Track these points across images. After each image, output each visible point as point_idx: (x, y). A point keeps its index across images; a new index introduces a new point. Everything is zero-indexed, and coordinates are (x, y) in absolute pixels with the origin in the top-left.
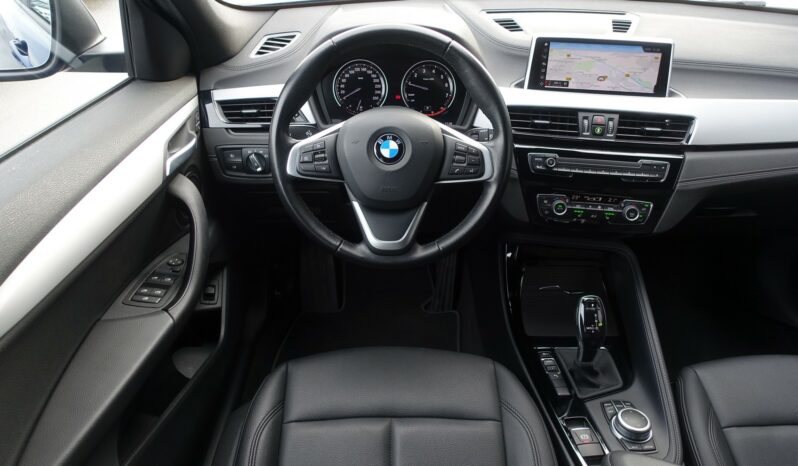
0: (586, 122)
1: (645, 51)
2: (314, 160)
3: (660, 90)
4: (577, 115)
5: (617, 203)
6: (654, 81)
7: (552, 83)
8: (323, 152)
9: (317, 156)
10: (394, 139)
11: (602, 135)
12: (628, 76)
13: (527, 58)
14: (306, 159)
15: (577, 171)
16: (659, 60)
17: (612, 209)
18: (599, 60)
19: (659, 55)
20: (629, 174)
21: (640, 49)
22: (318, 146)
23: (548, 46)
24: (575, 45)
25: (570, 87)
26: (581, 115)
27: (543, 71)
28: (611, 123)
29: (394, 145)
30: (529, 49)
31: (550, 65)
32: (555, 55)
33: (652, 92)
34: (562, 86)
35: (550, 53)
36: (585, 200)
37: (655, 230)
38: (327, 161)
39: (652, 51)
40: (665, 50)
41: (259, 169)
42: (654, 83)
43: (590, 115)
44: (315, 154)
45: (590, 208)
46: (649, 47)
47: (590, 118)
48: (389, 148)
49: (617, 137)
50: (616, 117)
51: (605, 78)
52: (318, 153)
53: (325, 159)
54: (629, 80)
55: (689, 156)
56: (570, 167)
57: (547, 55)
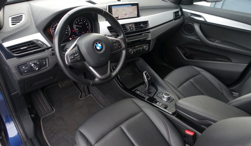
0: (128, 27)
3: (138, 16)
5: (142, 46)
8: (77, 54)
9: (75, 56)
10: (99, 43)
11: (132, 30)
14: (72, 57)
15: (132, 41)
16: (136, 8)
17: (141, 48)
18: (124, 10)
19: (136, 6)
20: (142, 38)
21: (130, 5)
22: (74, 52)
23: (111, 8)
25: (119, 18)
26: (126, 25)
28: (133, 26)
29: (100, 45)
31: (113, 13)
32: (114, 9)
33: (136, 16)
34: (117, 18)
35: (112, 9)
36: (135, 48)
37: (150, 51)
38: (79, 56)
40: (137, 5)
41: (37, 69)
42: (137, 14)
43: (128, 25)
45: (137, 49)
46: (133, 5)
48: (99, 46)
49: (136, 29)
50: (133, 24)
51: (126, 14)
52: (75, 55)
54: (131, 14)
55: (151, 30)
57: (112, 10)
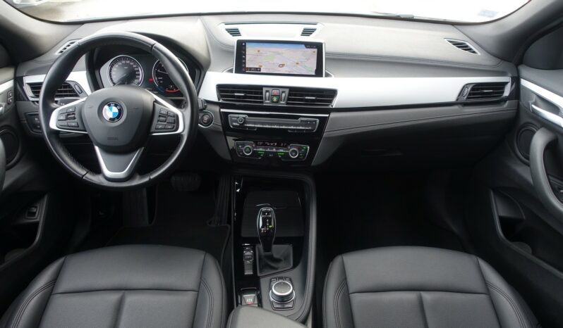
0: (268, 94)
1: (307, 47)
2: (67, 119)
3: (319, 73)
4: (262, 89)
5: (286, 146)
6: (314, 67)
7: (250, 69)
8: (74, 114)
10: (116, 106)
11: (277, 102)
12: (297, 64)
13: (233, 52)
14: (62, 118)
15: (259, 126)
16: (316, 53)
17: (282, 151)
18: (279, 54)
19: (316, 50)
20: (292, 127)
21: (303, 46)
22: (71, 110)
23: (245, 46)
24: (261, 44)
25: (262, 72)
26: (264, 89)
27: (244, 61)
28: (283, 95)
29: (115, 110)
31: (248, 57)
32: (250, 51)
33: (314, 74)
34: (257, 71)
35: (247, 50)
36: (266, 145)
37: (312, 164)
38: (76, 120)
39: (311, 48)
40: (319, 46)
42: (315, 68)
43: (270, 89)
44: (68, 115)
45: (268, 150)
46: (309, 45)
47: (270, 92)
49: (287, 104)
50: (287, 91)
51: (283, 65)
52: (70, 114)
53: (74, 118)
54: (298, 66)
55: (333, 115)
56: (255, 123)
57: (245, 51)
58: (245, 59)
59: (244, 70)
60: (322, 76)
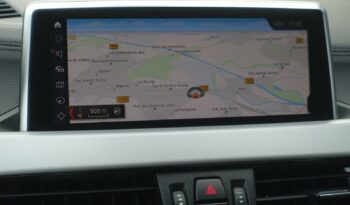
0: (179, 196)
1: (276, 28)
3: (319, 107)
4: (155, 183)
6: (302, 88)
7: (86, 111)
12: (250, 81)
16: (305, 44)
18: (184, 53)
21: (264, 23)
23: (63, 31)
26: (164, 182)
27: (60, 85)
28: (239, 192)
30: (19, 44)
31: (75, 71)
32: (81, 48)
33: (304, 111)
34: (110, 118)
39: (287, 27)
42: (306, 93)
43: (186, 179)
46: (280, 19)
47: (188, 187)
50: (247, 175)
51: (203, 90)
54: (253, 88)
57: (64, 47)
58: (65, 77)
59: (61, 116)
60: (330, 117)
